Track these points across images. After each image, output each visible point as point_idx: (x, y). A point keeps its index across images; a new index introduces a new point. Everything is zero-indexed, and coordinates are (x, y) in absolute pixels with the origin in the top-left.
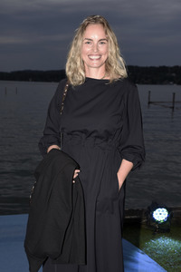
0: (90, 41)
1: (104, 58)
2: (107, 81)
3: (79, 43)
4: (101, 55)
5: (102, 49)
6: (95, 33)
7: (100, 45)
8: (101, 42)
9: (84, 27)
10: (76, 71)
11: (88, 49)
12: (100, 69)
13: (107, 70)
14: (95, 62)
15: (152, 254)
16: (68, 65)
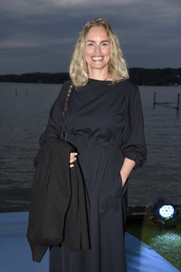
0: (92, 43)
1: (106, 59)
2: (110, 82)
3: (82, 45)
4: (103, 57)
5: (104, 50)
6: (97, 35)
7: (102, 47)
8: (103, 43)
9: (87, 30)
10: (79, 73)
11: (91, 51)
12: (103, 70)
13: (110, 72)
14: (98, 63)
15: (158, 249)
16: (71, 67)
